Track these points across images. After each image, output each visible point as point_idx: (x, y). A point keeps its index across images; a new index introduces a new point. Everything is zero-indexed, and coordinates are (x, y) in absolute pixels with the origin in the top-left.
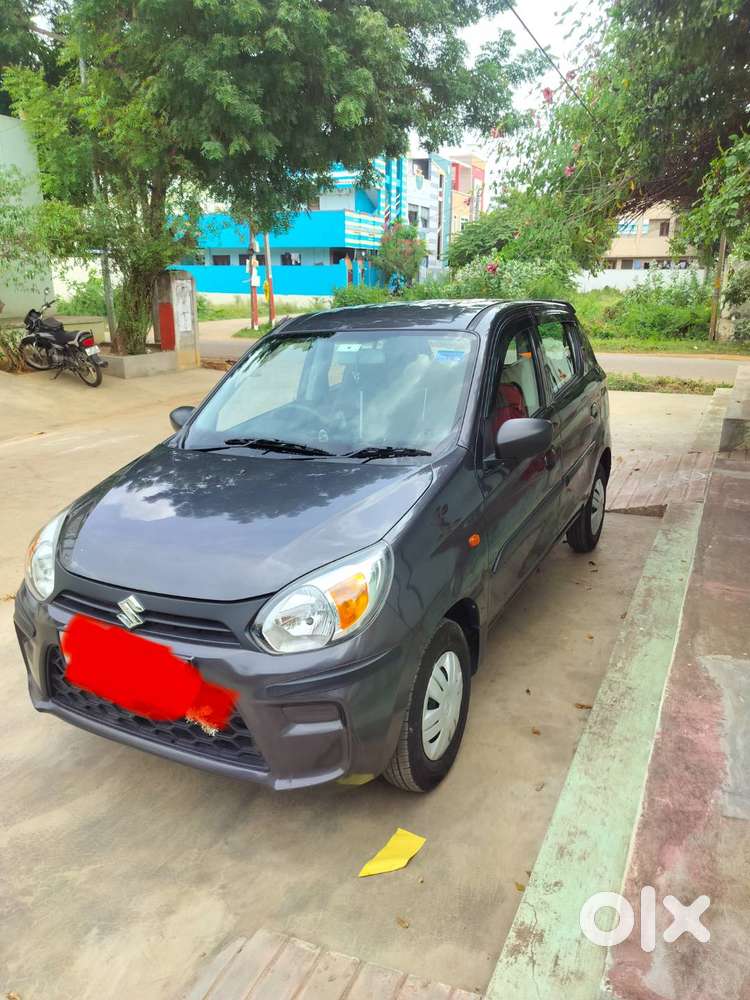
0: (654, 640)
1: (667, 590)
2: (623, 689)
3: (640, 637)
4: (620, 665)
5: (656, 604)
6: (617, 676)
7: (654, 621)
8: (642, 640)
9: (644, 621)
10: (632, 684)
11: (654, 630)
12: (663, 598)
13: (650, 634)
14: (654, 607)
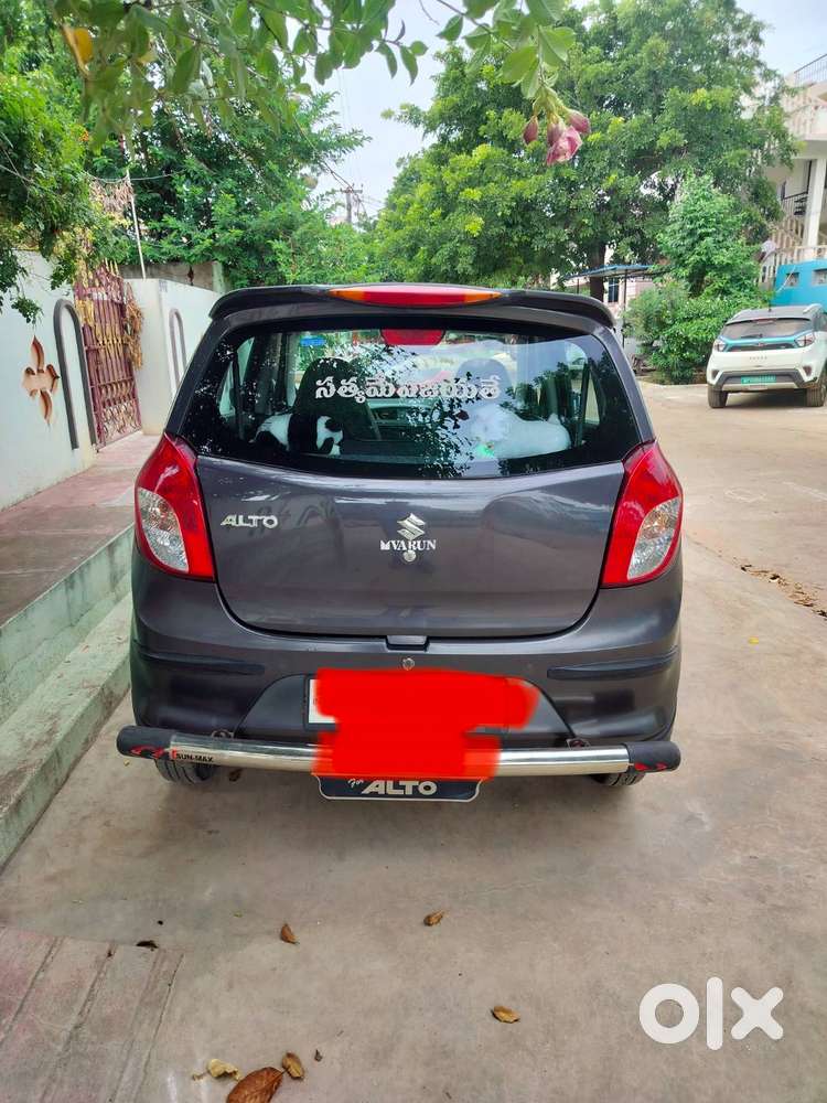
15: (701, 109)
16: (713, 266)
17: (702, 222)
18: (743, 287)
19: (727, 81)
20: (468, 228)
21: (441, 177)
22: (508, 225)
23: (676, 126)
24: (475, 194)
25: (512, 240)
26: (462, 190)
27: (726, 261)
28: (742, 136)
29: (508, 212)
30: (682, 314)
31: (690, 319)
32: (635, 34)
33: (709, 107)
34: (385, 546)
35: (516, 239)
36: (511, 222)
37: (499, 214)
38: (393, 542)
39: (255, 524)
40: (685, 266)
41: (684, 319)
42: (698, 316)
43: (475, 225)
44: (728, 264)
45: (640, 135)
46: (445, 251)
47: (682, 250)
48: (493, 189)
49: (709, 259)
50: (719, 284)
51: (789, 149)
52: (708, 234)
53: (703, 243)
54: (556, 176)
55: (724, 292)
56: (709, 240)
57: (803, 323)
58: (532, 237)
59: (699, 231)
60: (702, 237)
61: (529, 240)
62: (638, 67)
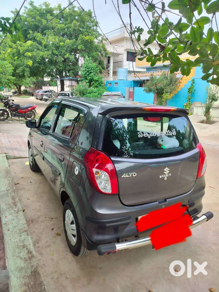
0: (5, 189)
1: (9, 209)
2: (7, 177)
3: (10, 189)
4: (10, 181)
5: (10, 201)
6: (9, 179)
7: (8, 195)
8: (9, 188)
9: (11, 194)
10: (6, 179)
11: (7, 192)
12: (9, 204)
13: (7, 190)
14: (11, 200)
15: (87, 41)
16: (94, 80)
17: (90, 69)
18: (100, 86)
19: (92, 35)
20: (28, 63)
21: (18, 48)
22: (39, 64)
23: (82, 44)
24: (30, 54)
25: (40, 68)
26: (26, 53)
27: (97, 79)
28: (96, 49)
29: (40, 60)
30: (88, 92)
31: (90, 93)
32: (69, 19)
33: (89, 41)
34: (161, 177)
35: (42, 68)
36: (40, 63)
37: (37, 61)
38: (163, 175)
39: (131, 176)
40: (87, 79)
41: (89, 93)
42: (92, 93)
43: (30, 63)
44: (97, 80)
45: (73, 45)
46: (21, 69)
47: (86, 75)
48: (35, 53)
49: (93, 78)
50: (95, 85)
51: (106, 54)
52: (92, 72)
53: (91, 74)
54: (52, 52)
55: (97, 87)
56: (92, 73)
57: (119, 96)
58: (46, 68)
59: (90, 71)
60: (91, 73)
61: (45, 68)
62: (70, 28)
